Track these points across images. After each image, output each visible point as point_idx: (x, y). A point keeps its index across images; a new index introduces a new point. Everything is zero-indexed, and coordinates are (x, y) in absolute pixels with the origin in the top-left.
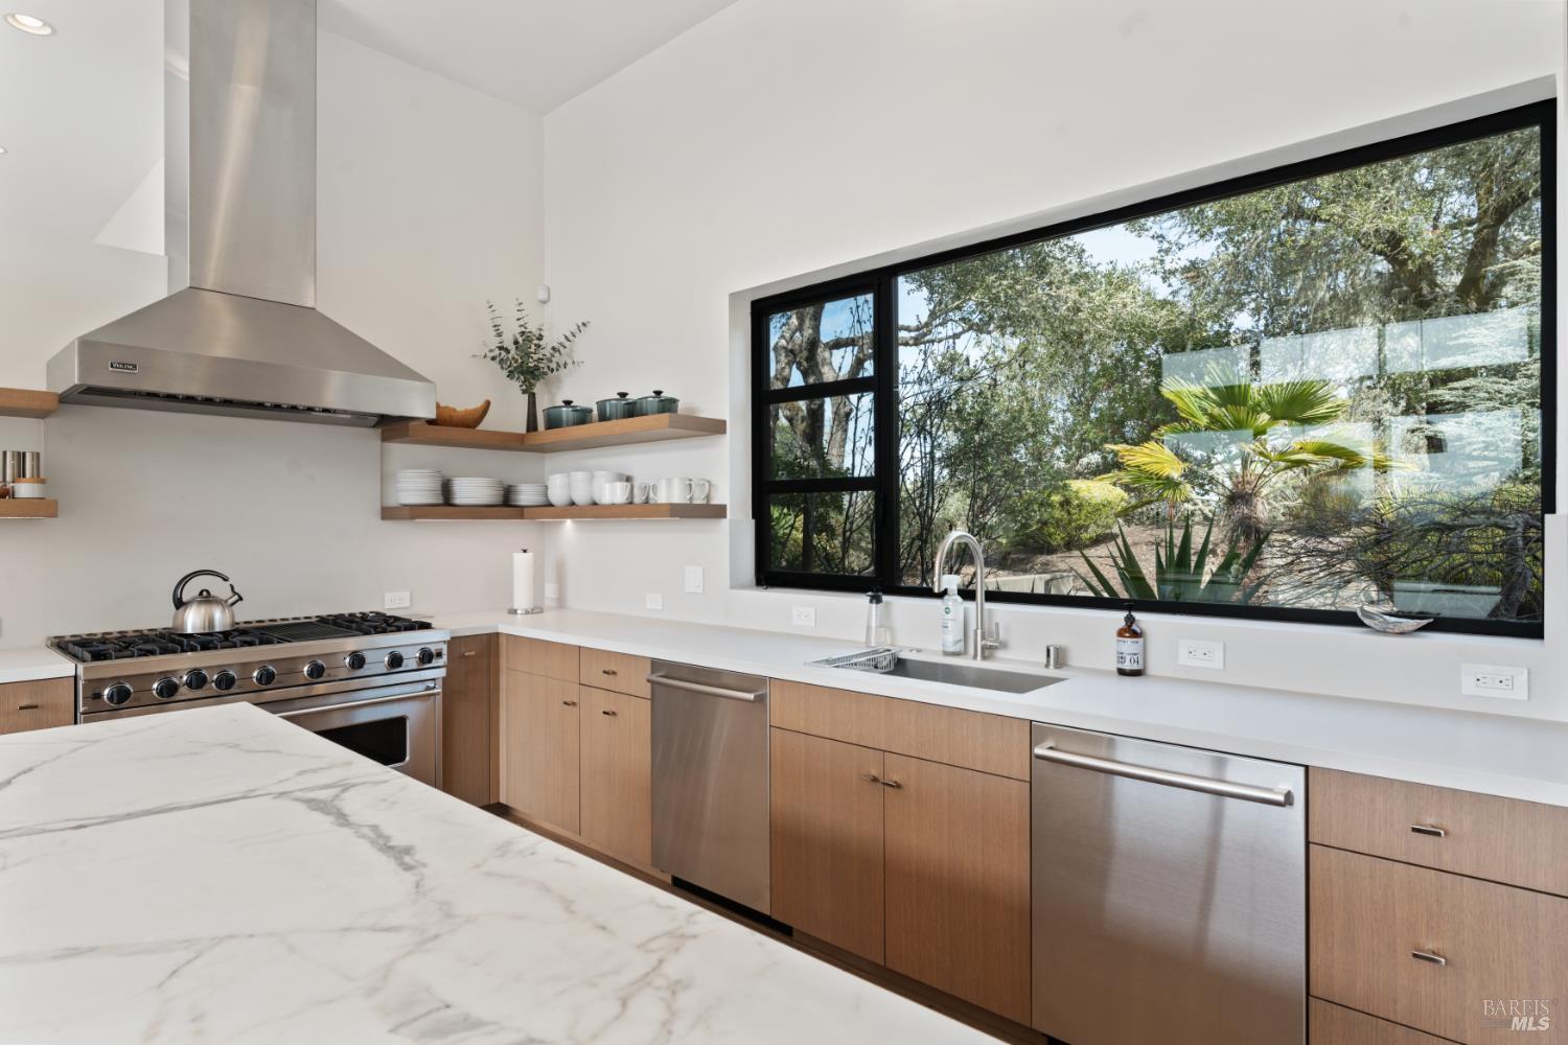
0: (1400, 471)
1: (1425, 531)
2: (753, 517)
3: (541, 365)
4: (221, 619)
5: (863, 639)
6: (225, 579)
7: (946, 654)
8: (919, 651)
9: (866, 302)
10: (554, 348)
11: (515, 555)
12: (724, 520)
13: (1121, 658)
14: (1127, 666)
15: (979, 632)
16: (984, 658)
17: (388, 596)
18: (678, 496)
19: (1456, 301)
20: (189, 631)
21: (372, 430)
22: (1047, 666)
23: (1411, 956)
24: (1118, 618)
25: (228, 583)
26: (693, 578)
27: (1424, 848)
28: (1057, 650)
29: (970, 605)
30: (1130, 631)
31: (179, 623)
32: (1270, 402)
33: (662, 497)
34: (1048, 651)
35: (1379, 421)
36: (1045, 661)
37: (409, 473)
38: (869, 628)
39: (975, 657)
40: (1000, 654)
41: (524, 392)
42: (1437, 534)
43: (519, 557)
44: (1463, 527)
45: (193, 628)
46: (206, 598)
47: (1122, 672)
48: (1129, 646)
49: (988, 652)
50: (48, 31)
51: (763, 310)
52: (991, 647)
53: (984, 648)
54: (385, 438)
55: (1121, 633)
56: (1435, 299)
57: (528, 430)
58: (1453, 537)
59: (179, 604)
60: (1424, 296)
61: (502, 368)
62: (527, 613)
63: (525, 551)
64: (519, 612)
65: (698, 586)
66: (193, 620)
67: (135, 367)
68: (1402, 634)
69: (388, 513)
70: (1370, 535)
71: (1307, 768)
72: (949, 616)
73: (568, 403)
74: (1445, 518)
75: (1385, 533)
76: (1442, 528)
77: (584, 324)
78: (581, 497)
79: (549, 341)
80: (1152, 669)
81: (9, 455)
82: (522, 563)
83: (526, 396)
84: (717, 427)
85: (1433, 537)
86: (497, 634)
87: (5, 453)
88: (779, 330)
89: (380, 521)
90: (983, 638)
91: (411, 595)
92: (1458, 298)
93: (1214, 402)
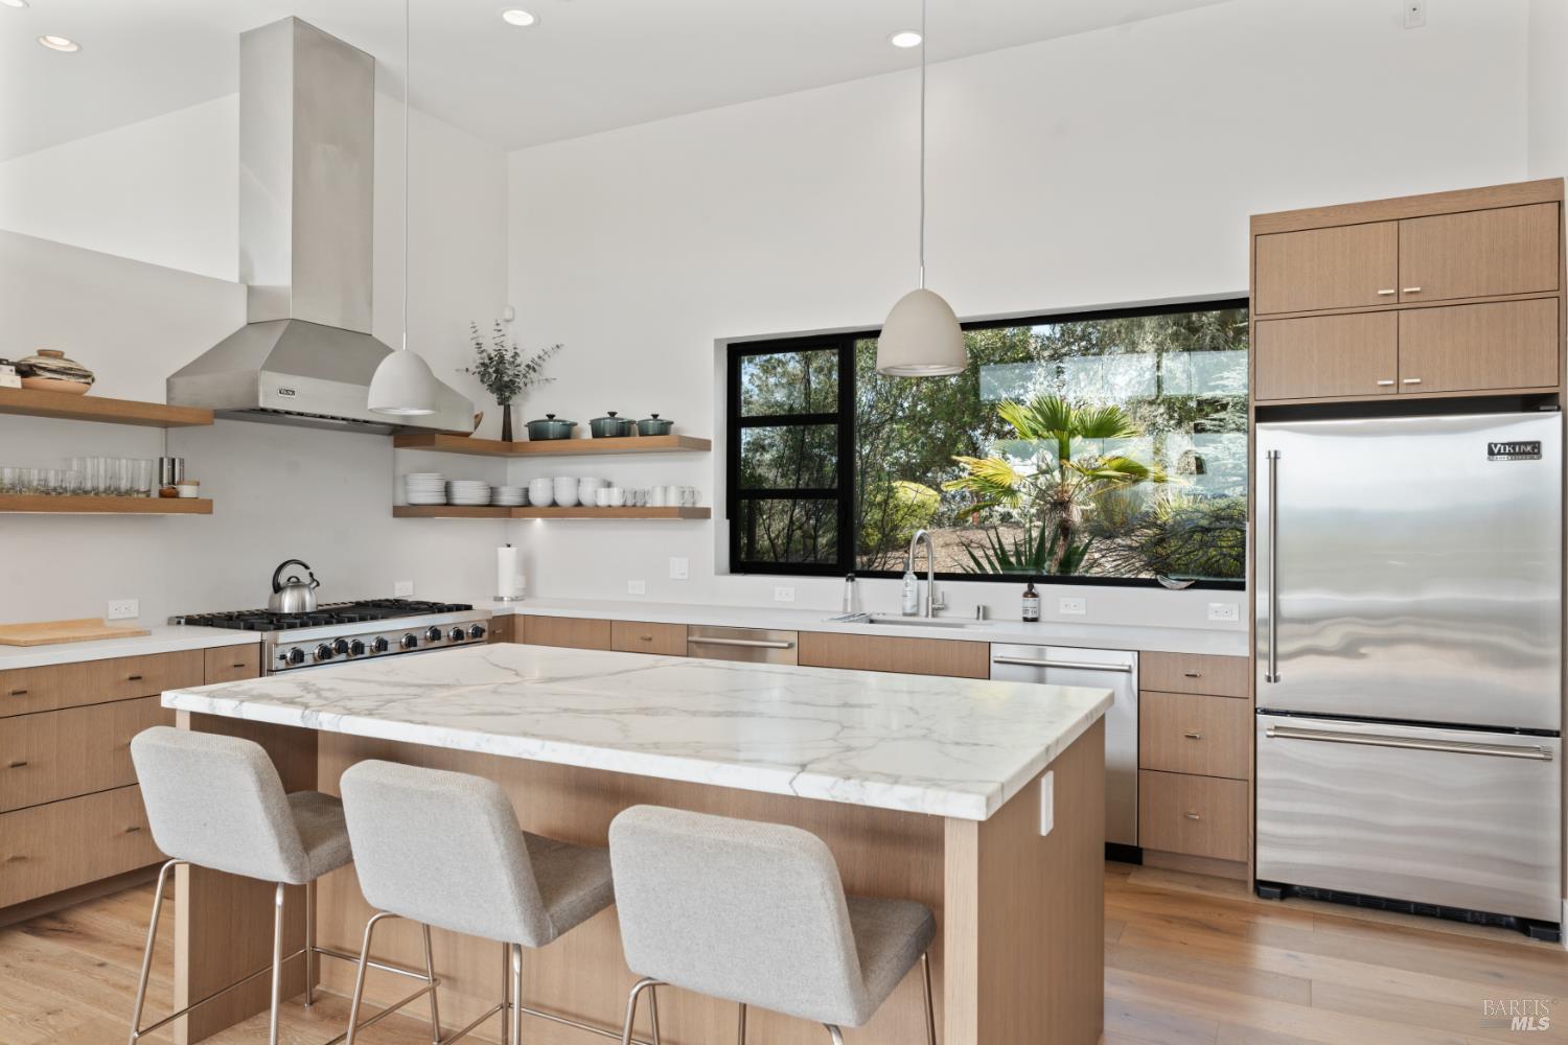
0: (1174, 485)
1: (1193, 532)
2: (728, 518)
3: (518, 380)
4: (310, 601)
5: (841, 609)
6: (307, 567)
7: (905, 614)
8: (884, 614)
9: (832, 358)
10: (528, 366)
11: (500, 549)
12: (709, 521)
13: (1026, 611)
14: (1030, 616)
15: (930, 599)
16: (933, 616)
17: (398, 586)
18: (673, 501)
19: (1218, 330)
20: (286, 611)
21: (386, 437)
22: (978, 618)
23: (1185, 738)
24: (1024, 587)
25: (309, 571)
26: (679, 567)
27: (1191, 685)
28: (984, 608)
29: (923, 583)
30: (1031, 594)
31: (277, 605)
32: (1085, 428)
33: (657, 501)
34: (979, 608)
35: (1154, 424)
36: (975, 616)
37: (421, 476)
38: (846, 600)
39: (927, 616)
40: (941, 613)
41: (499, 404)
42: (1200, 534)
43: (503, 552)
44: (1215, 529)
45: (289, 609)
46: (297, 584)
47: (1026, 620)
48: (1030, 602)
49: (935, 612)
50: (74, 48)
51: (737, 353)
52: (939, 609)
53: (933, 609)
54: (397, 445)
55: (1025, 595)
56: (1202, 326)
57: (504, 439)
58: (1208, 537)
59: (278, 589)
60: (1193, 323)
61: (482, 381)
62: (512, 600)
63: (509, 546)
64: (505, 599)
65: (683, 574)
66: (288, 603)
67: (293, 392)
68: (1181, 589)
69: (401, 512)
70: (1157, 535)
71: (1139, 652)
72: (908, 589)
73: (551, 417)
74: (1204, 523)
75: (1164, 534)
76: (1205, 530)
77: (558, 347)
78: (566, 497)
79: (524, 360)
80: (1044, 617)
81: (165, 461)
82: (507, 557)
83: (502, 407)
84: (703, 446)
85: (1197, 537)
86: (514, 615)
87: (161, 460)
88: (750, 370)
89: (391, 518)
90: (933, 603)
91: (414, 585)
92: (1219, 327)
93: (1040, 423)
